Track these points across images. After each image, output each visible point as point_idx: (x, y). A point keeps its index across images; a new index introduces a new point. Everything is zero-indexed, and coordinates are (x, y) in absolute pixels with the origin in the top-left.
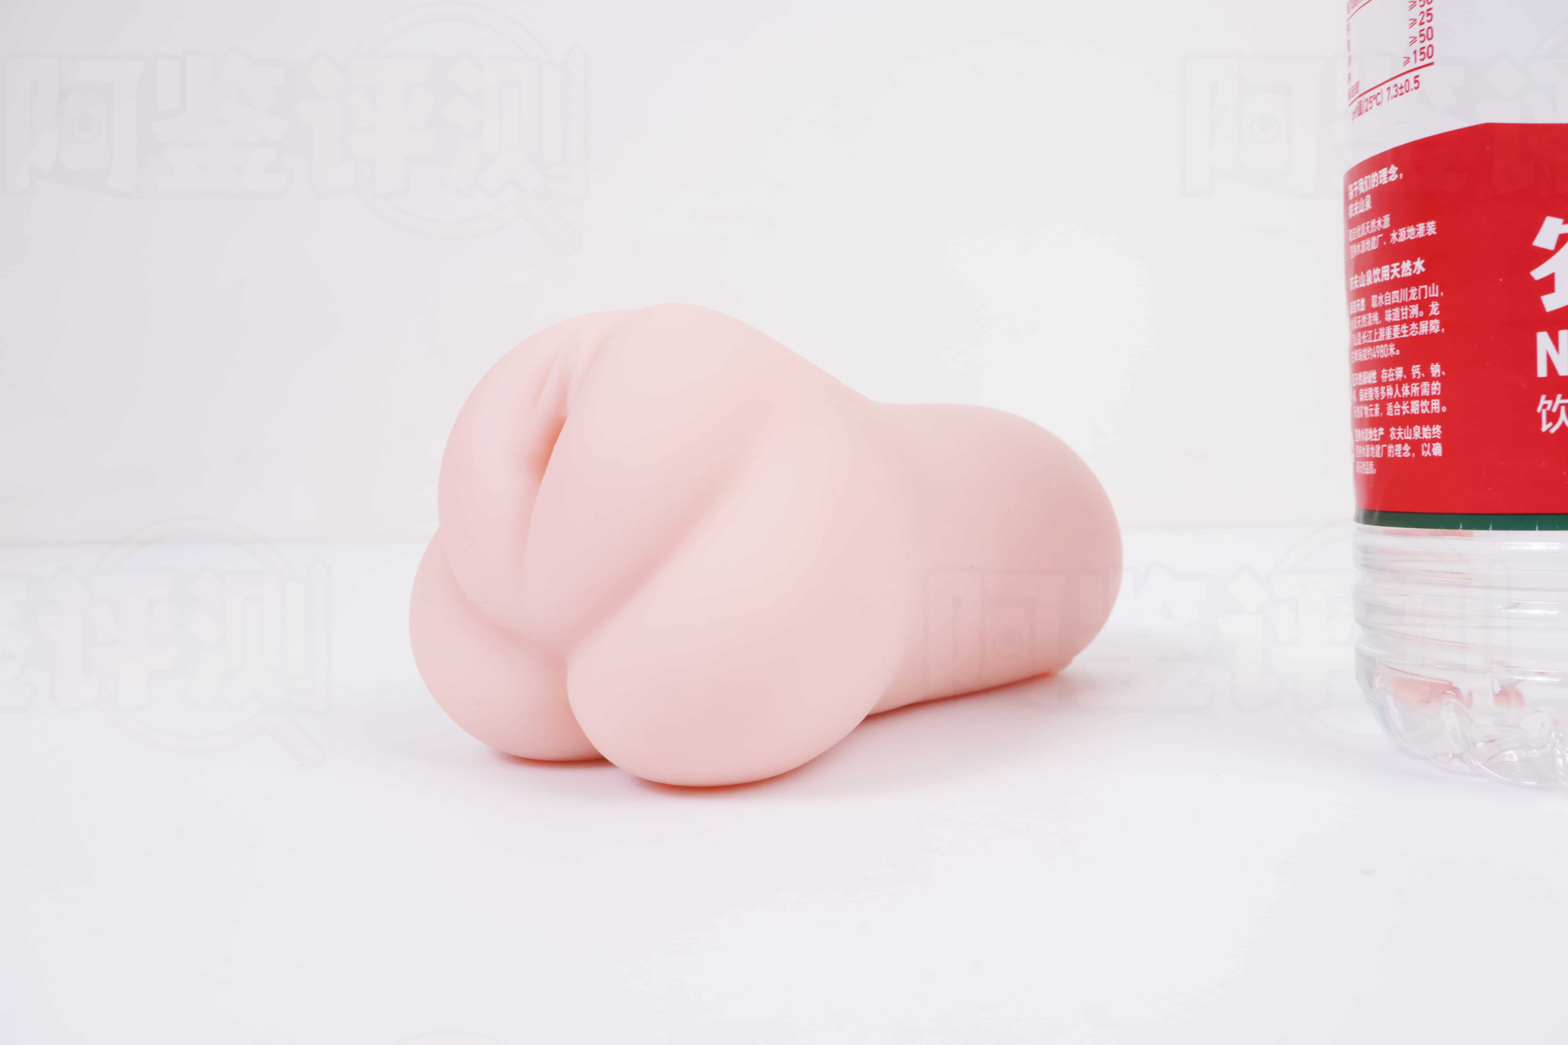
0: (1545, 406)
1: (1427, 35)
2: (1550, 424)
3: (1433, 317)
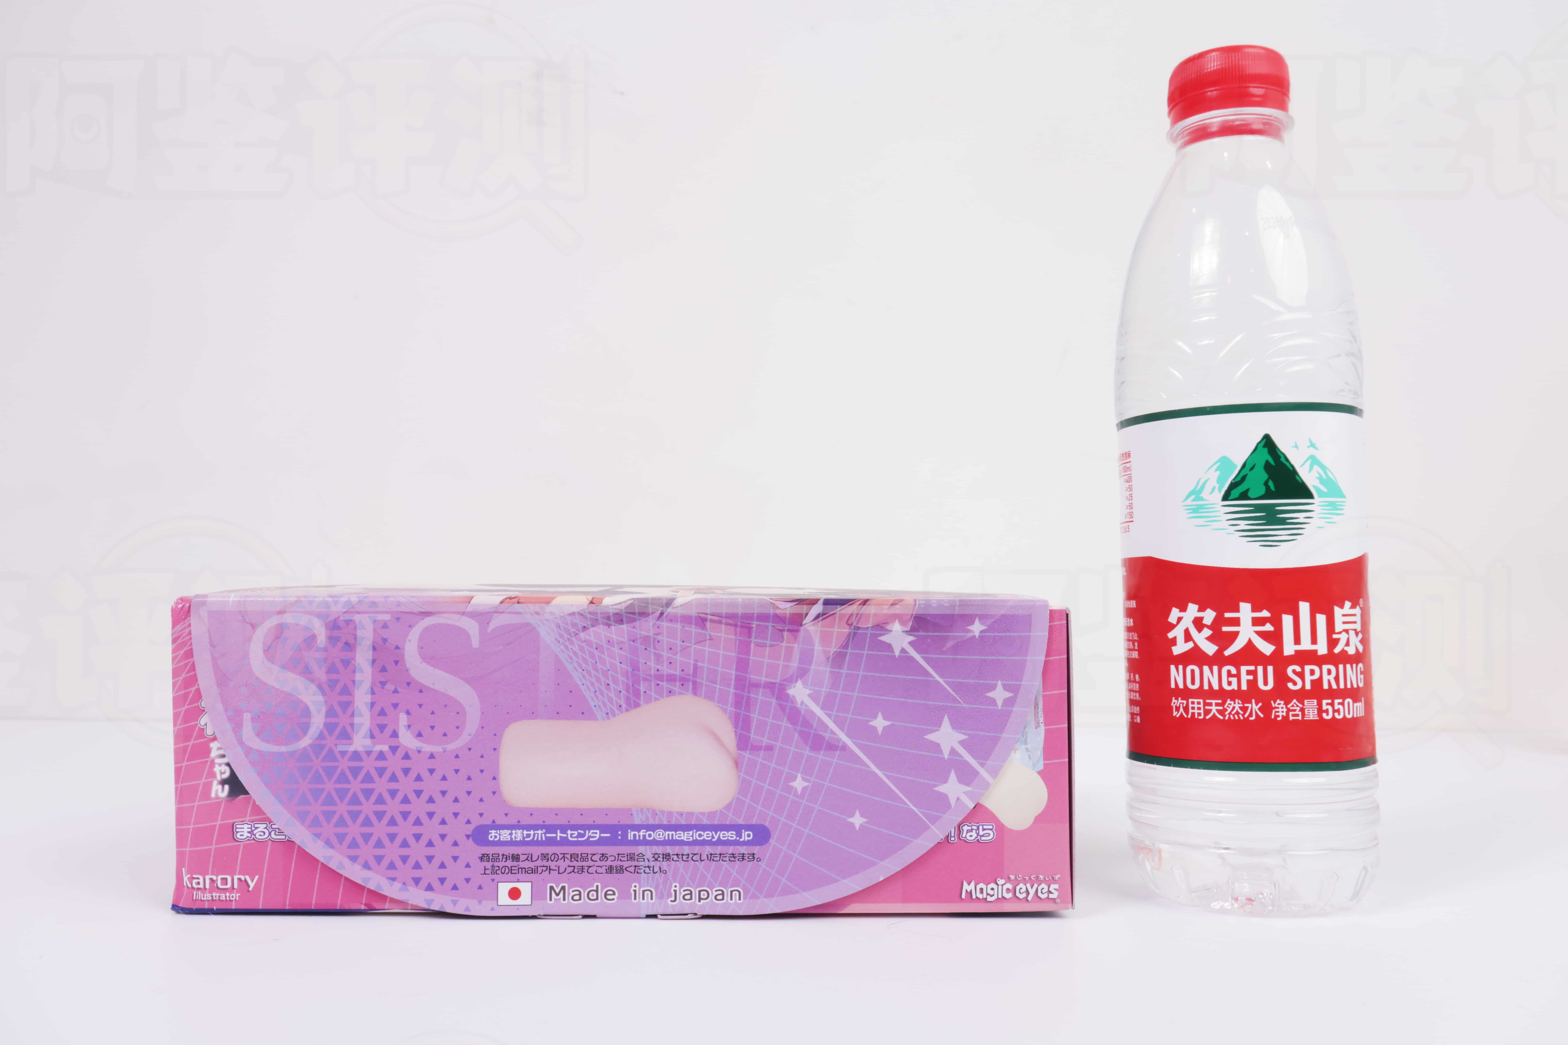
0: (1174, 703)
1: (1131, 506)
2: (1177, 712)
3: (1135, 650)
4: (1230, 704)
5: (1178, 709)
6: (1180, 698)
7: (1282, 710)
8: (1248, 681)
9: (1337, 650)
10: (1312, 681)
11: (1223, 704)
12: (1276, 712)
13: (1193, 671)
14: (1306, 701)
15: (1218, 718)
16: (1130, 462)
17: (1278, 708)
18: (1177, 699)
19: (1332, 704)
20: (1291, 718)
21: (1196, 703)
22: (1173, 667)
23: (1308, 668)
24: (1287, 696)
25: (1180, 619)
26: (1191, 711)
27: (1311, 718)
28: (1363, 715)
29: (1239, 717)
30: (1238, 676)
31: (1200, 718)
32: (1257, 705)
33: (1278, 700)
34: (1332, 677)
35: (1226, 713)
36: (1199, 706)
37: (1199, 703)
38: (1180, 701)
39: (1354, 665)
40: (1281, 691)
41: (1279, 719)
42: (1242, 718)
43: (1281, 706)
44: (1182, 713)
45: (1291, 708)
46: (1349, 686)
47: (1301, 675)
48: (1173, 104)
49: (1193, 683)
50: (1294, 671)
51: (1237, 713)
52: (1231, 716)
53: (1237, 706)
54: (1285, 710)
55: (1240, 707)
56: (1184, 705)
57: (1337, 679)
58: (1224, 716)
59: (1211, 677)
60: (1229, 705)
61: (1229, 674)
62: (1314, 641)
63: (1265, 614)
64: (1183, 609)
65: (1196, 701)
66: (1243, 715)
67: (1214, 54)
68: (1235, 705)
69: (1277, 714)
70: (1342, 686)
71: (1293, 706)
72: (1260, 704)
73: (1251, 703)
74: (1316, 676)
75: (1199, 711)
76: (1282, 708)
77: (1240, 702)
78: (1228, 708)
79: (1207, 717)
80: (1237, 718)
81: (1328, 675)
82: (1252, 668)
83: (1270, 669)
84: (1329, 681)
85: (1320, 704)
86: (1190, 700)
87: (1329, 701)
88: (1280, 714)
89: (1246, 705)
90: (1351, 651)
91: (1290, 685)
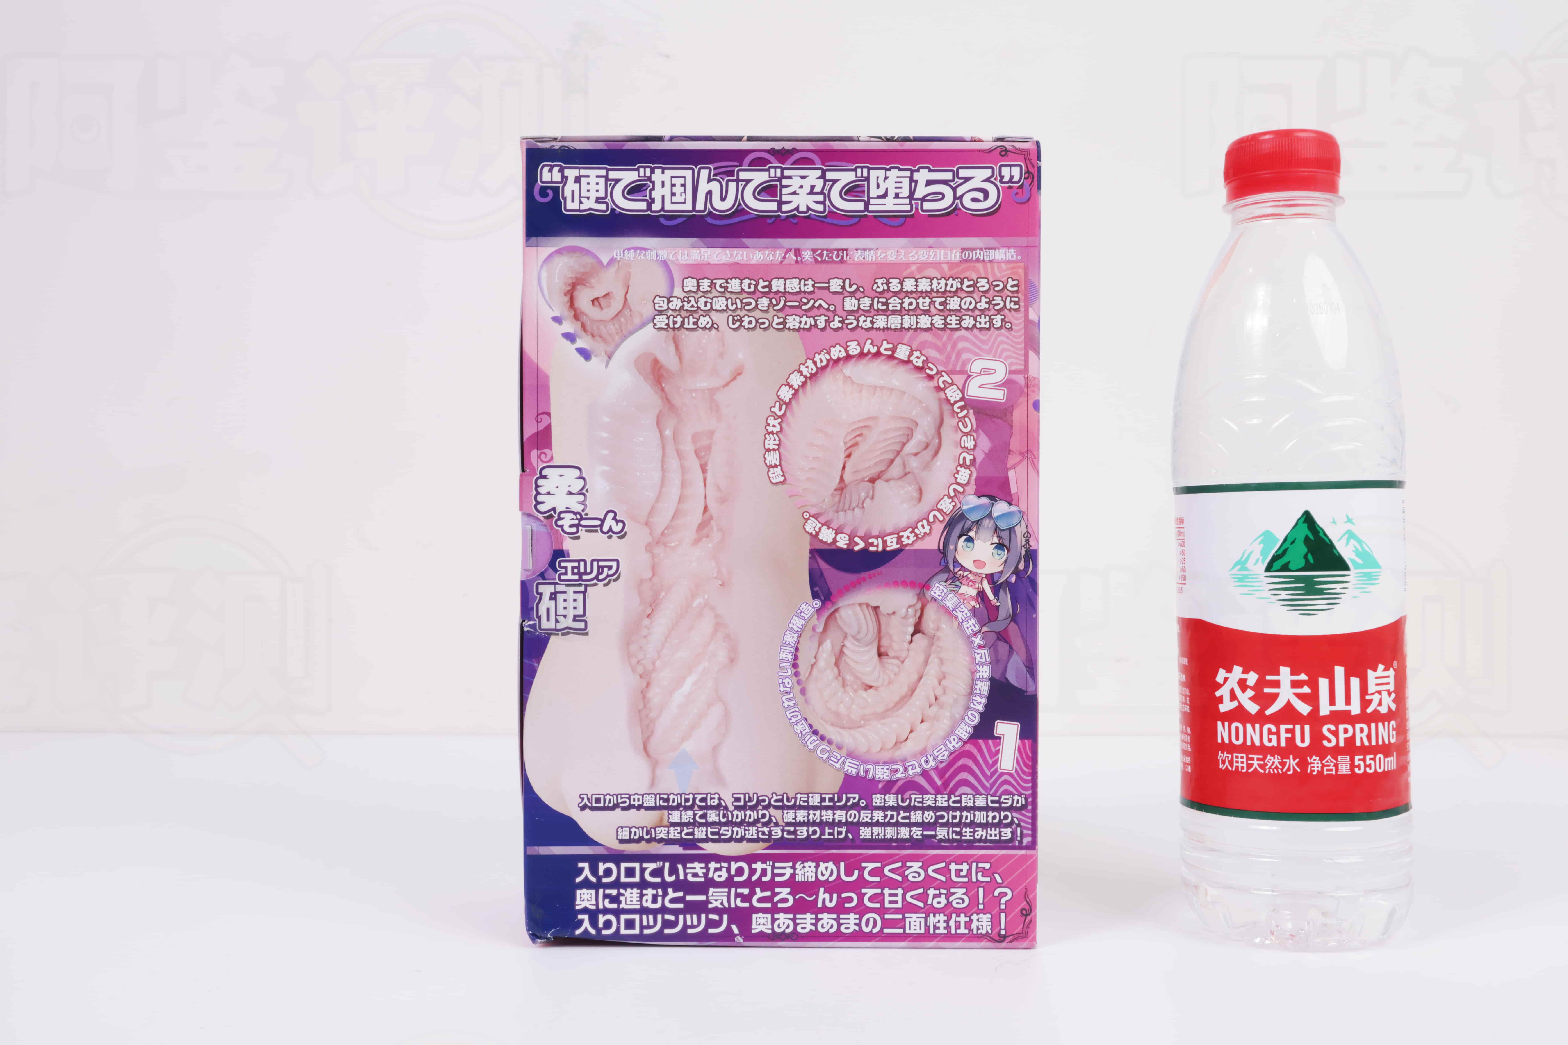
0: (1221, 756)
2: (1223, 765)
3: (1189, 705)
4: (1270, 759)
5: (1223, 762)
6: (1225, 752)
7: (1318, 765)
8: (1287, 739)
9: (1369, 710)
10: (1346, 739)
11: (1263, 759)
12: (1312, 767)
13: (1237, 728)
14: (1339, 757)
15: (1260, 772)
16: (1183, 528)
17: (1314, 763)
18: (1223, 753)
19: (1364, 760)
20: (1326, 773)
21: (1239, 757)
22: (1219, 723)
23: (1341, 727)
24: (1322, 753)
25: (1226, 680)
26: (1235, 764)
27: (1344, 773)
28: (1395, 768)
29: (1278, 771)
30: (1278, 733)
31: (1243, 771)
32: (1294, 760)
33: (1314, 756)
34: (1364, 736)
35: (1267, 767)
36: (1242, 760)
37: (1242, 758)
38: (1225, 755)
39: (1386, 723)
40: (1317, 747)
41: (1315, 773)
42: (1280, 772)
43: (1317, 761)
44: (1227, 767)
45: (1326, 764)
46: (1380, 743)
47: (1336, 733)
48: (1229, 180)
49: (1237, 739)
50: (1329, 730)
51: (1277, 768)
52: (1271, 770)
53: (1276, 761)
54: (1320, 765)
55: (1279, 763)
56: (1229, 759)
57: (1369, 737)
58: (1265, 770)
59: (1253, 734)
60: (1269, 761)
61: (1270, 732)
62: (1348, 701)
63: (1303, 677)
64: (1229, 670)
65: (1240, 755)
66: (1282, 770)
67: (1267, 137)
68: (1274, 760)
69: (1313, 769)
70: (1374, 743)
71: (1327, 762)
72: (1297, 760)
73: (1289, 758)
74: (1350, 734)
75: (1242, 765)
76: (1318, 763)
77: (1279, 758)
78: (1268, 763)
79: (1250, 771)
80: (1276, 772)
81: (1361, 734)
82: (1291, 726)
83: (1307, 728)
84: (1361, 739)
85: (1352, 760)
86: (1235, 755)
87: (1361, 757)
88: (1316, 769)
89: (1284, 760)
90: (1383, 710)
91: (1325, 743)
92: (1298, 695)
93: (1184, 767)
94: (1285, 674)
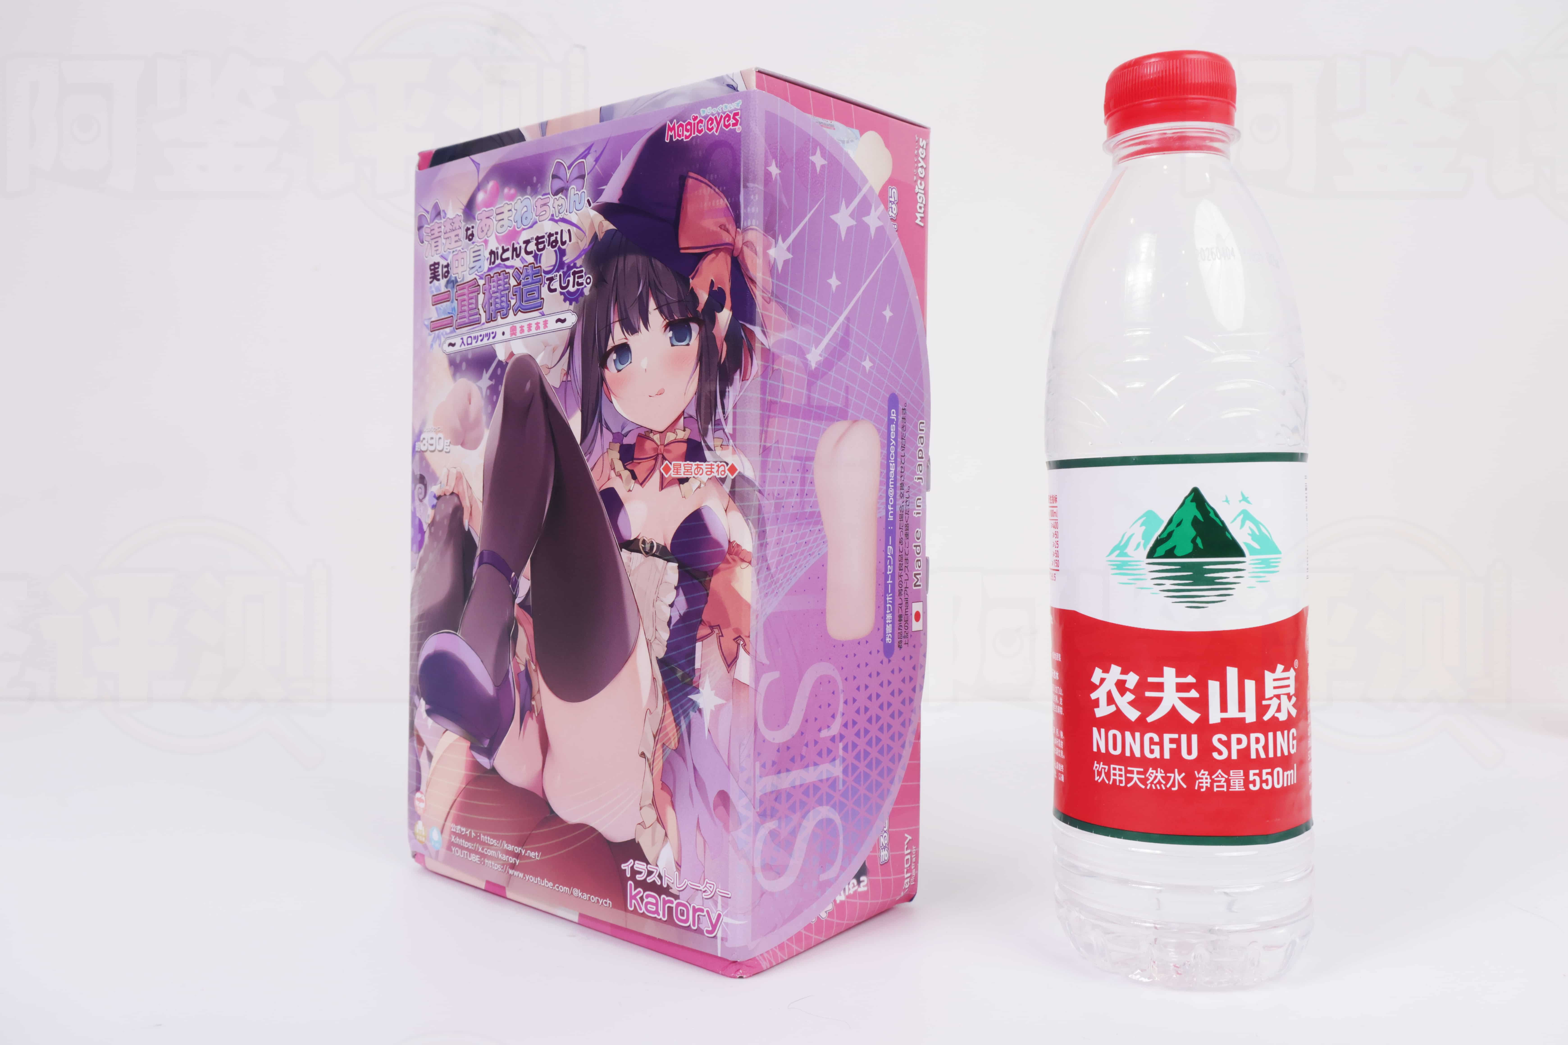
0: (1096, 767)
1: (1057, 554)
2: (1098, 777)
3: (1062, 706)
4: (1152, 773)
5: (1099, 774)
6: (1102, 763)
7: (1207, 781)
8: (1171, 750)
9: (1266, 718)
10: (1239, 751)
11: (1144, 773)
12: (1199, 783)
13: (1115, 736)
14: (1231, 771)
15: (1141, 787)
16: (1056, 507)
17: (1202, 778)
18: (1099, 763)
19: (1260, 775)
20: (1216, 789)
21: (1117, 769)
22: (1095, 730)
23: (1234, 737)
24: (1212, 766)
25: (1102, 680)
26: (1112, 777)
27: (1237, 790)
28: (1295, 782)
29: (1161, 787)
30: (1161, 744)
31: (1121, 785)
32: (1179, 775)
33: (1202, 770)
34: (1260, 747)
35: (1148, 782)
36: (1120, 773)
37: (1120, 770)
39: (1286, 732)
40: (1206, 760)
41: (1202, 790)
42: (1164, 788)
44: (1103, 778)
45: (1216, 779)
46: (1279, 754)
47: (1227, 744)
48: (1110, 111)
49: (1115, 748)
50: (1220, 740)
52: (1153, 786)
53: (1159, 775)
54: (1209, 781)
55: (1162, 777)
56: (1106, 771)
57: (1266, 748)
58: (1146, 785)
59: (1133, 744)
60: (1151, 775)
61: (1152, 742)
62: (1242, 708)
63: (1190, 679)
64: (1106, 670)
65: (1117, 767)
67: (1153, 60)
68: (1157, 774)
69: (1201, 785)
70: (1271, 755)
71: (1217, 777)
72: (1183, 774)
73: (1174, 772)
74: (1244, 745)
75: (1121, 778)
77: (1163, 771)
78: (1149, 777)
79: (1129, 785)
80: (1159, 788)
81: (1256, 744)
82: (1176, 736)
83: (1194, 737)
84: (1257, 750)
85: (1246, 775)
86: (1112, 766)
87: (1257, 771)
88: (1204, 785)
89: (1168, 775)
90: (1282, 717)
91: (1215, 755)
92: (1183, 700)
93: (1057, 775)
94: (1169, 675)
